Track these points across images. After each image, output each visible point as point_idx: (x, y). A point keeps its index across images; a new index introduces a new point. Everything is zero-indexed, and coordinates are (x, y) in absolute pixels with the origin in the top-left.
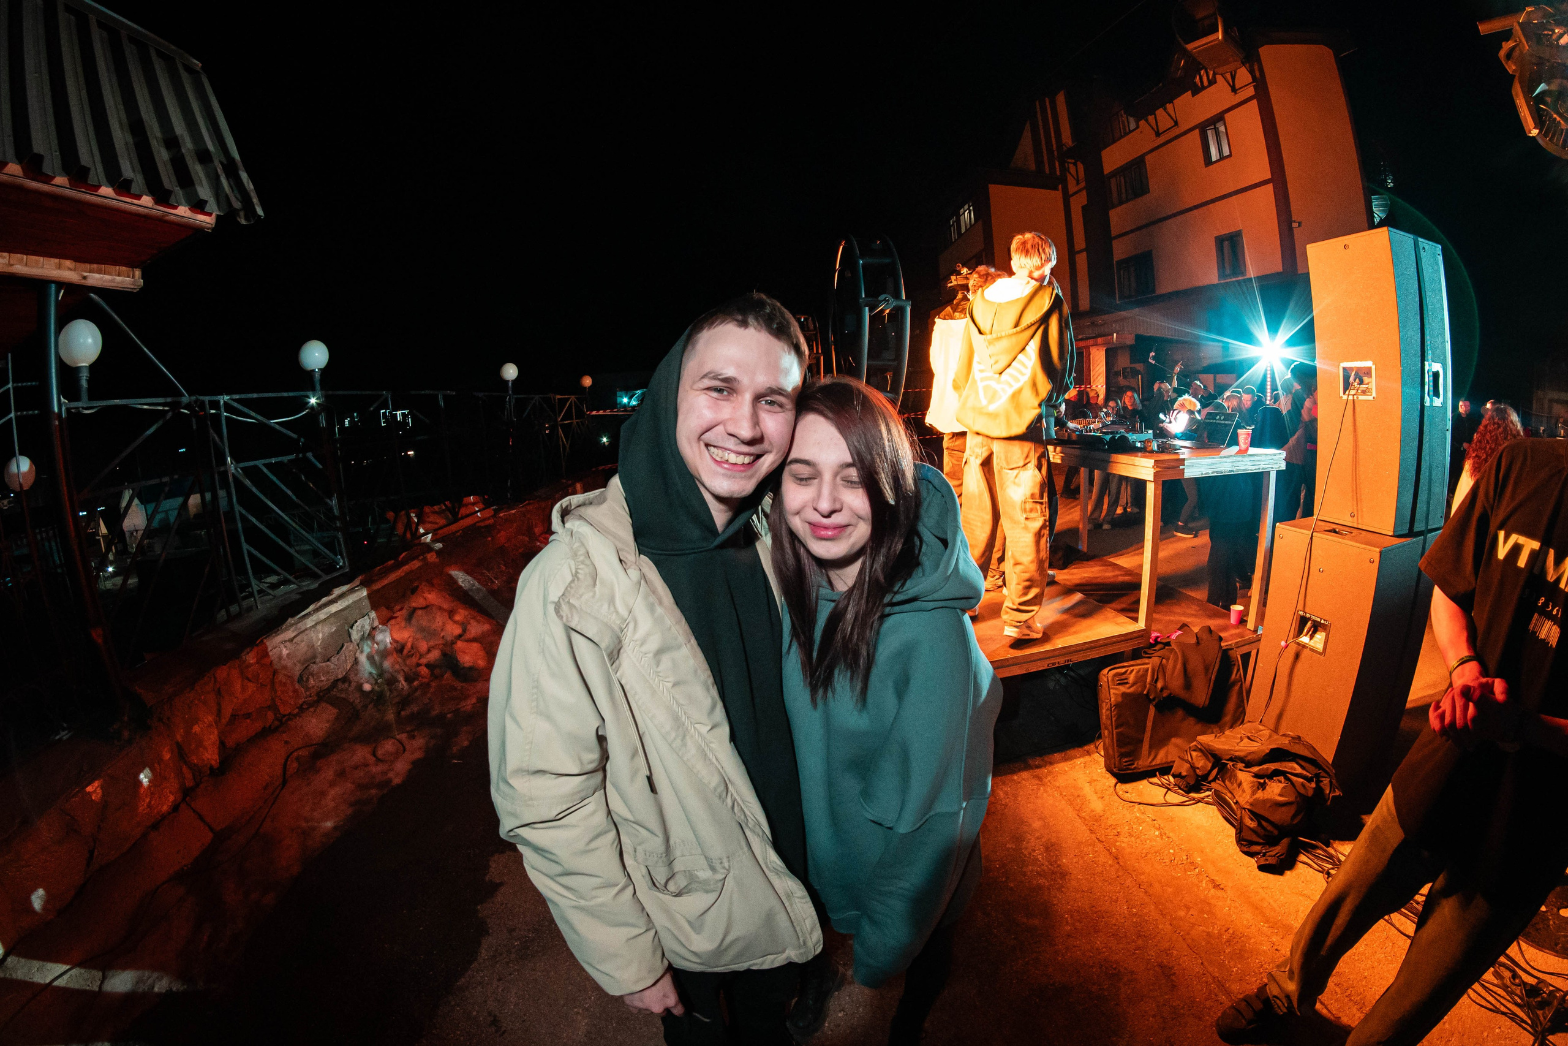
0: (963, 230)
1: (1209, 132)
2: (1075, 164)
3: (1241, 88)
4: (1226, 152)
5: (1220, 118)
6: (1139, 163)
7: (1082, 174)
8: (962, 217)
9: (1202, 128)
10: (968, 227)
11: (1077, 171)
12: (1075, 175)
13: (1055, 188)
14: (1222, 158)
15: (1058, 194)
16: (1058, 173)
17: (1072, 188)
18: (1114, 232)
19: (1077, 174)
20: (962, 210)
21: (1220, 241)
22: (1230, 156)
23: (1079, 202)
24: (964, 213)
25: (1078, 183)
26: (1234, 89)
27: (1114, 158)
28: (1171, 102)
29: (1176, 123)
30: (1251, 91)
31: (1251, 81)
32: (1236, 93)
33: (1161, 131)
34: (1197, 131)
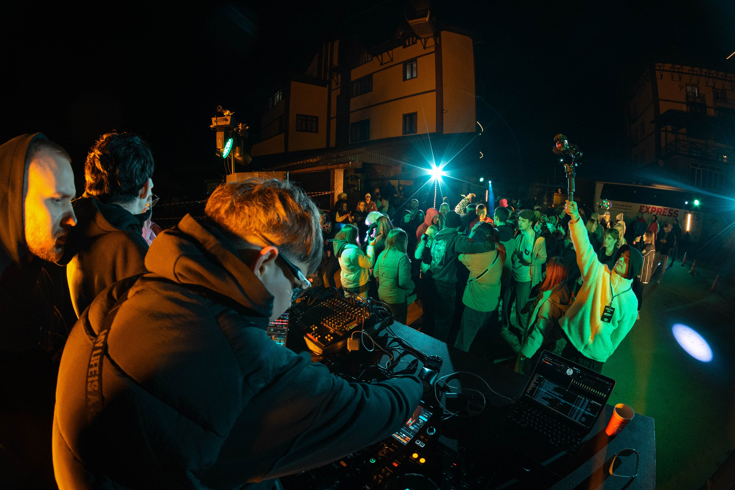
0: (275, 104)
1: (408, 66)
2: (337, 75)
3: (428, 47)
4: (415, 75)
5: (415, 60)
6: (370, 77)
7: (339, 81)
8: (276, 97)
9: (405, 63)
10: (278, 102)
11: (337, 78)
12: (336, 81)
13: (325, 86)
14: (412, 78)
15: (326, 89)
16: (328, 79)
17: (334, 86)
18: (352, 109)
19: (337, 80)
20: (276, 94)
21: (405, 116)
22: (417, 77)
23: (336, 93)
24: (277, 95)
25: (337, 85)
26: (425, 48)
27: (357, 74)
28: (391, 50)
29: (392, 60)
30: (433, 49)
31: (434, 45)
32: (425, 49)
33: (383, 63)
34: (402, 65)
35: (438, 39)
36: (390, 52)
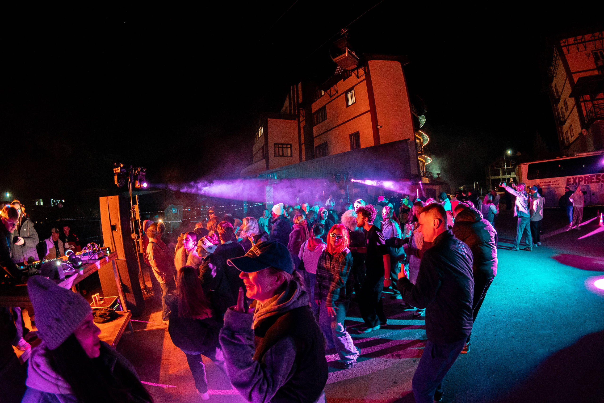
0: (260, 136)
1: (349, 94)
2: (303, 110)
3: (360, 77)
4: (354, 101)
5: (352, 88)
6: (324, 108)
7: (304, 114)
8: (259, 132)
9: (346, 93)
11: (303, 112)
12: (302, 114)
13: (295, 119)
14: (352, 103)
15: (296, 122)
16: (297, 113)
17: (301, 119)
18: (314, 136)
21: (351, 136)
22: (355, 103)
23: (303, 124)
24: (260, 130)
25: (303, 117)
26: (358, 77)
27: (315, 107)
28: (336, 84)
29: (337, 92)
30: (364, 77)
31: (364, 73)
32: (358, 79)
33: (332, 95)
34: (344, 94)
35: (366, 68)
36: (335, 86)
